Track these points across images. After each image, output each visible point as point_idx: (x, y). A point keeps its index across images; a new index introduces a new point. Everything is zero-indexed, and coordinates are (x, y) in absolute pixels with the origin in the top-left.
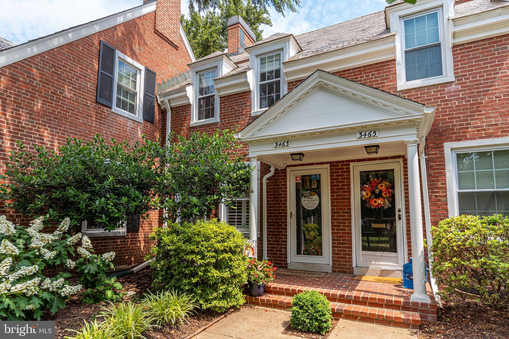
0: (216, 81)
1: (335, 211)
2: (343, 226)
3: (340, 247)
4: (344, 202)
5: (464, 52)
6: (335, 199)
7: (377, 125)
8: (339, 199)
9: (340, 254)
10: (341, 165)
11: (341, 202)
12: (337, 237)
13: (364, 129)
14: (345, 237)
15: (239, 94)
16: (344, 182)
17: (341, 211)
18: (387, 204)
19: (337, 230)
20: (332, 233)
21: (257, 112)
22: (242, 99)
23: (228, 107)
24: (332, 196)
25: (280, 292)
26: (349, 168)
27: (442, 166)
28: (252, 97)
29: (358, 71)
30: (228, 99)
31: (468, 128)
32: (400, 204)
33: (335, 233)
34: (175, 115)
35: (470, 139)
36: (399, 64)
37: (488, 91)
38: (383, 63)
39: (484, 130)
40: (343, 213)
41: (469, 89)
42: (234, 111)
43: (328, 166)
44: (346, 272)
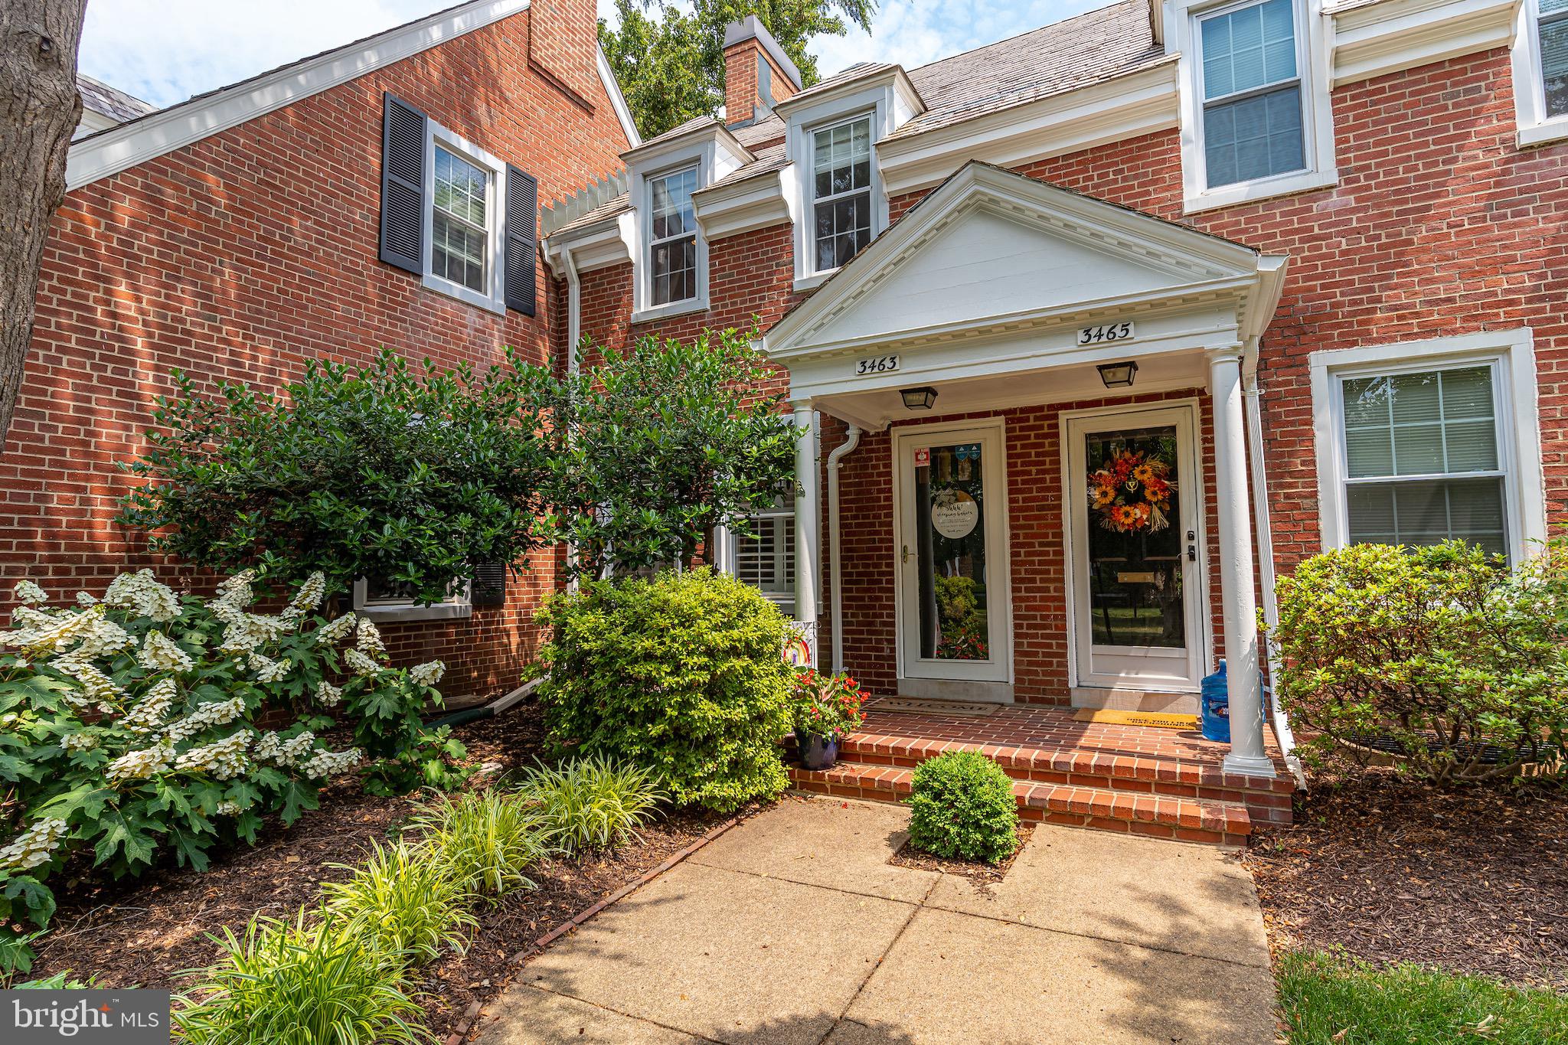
0: (699, 199)
1: (1021, 540)
2: (1042, 580)
3: (1036, 636)
4: (1044, 517)
5: (1364, 105)
6: (1021, 509)
7: (1131, 308)
8: (1031, 509)
9: (1036, 654)
10: (1036, 419)
11: (1036, 518)
12: (1027, 608)
13: (1096, 320)
14: (1048, 608)
15: (762, 231)
16: (1044, 463)
17: (1036, 541)
18: (1159, 521)
19: (1027, 590)
20: (1014, 599)
21: (810, 279)
22: (767, 245)
23: (731, 268)
24: (1011, 501)
25: (881, 757)
26: (1056, 426)
27: (1305, 416)
28: (795, 239)
29: (1079, 163)
30: (732, 246)
31: (1373, 311)
32: (1193, 520)
33: (1022, 599)
34: (590, 294)
35: (1380, 340)
36: (1188, 141)
37: (1428, 208)
38: (1144, 138)
39: (1417, 315)
40: (1041, 544)
41: (1377, 206)
42: (749, 278)
43: (1000, 421)
44: (1050, 702)
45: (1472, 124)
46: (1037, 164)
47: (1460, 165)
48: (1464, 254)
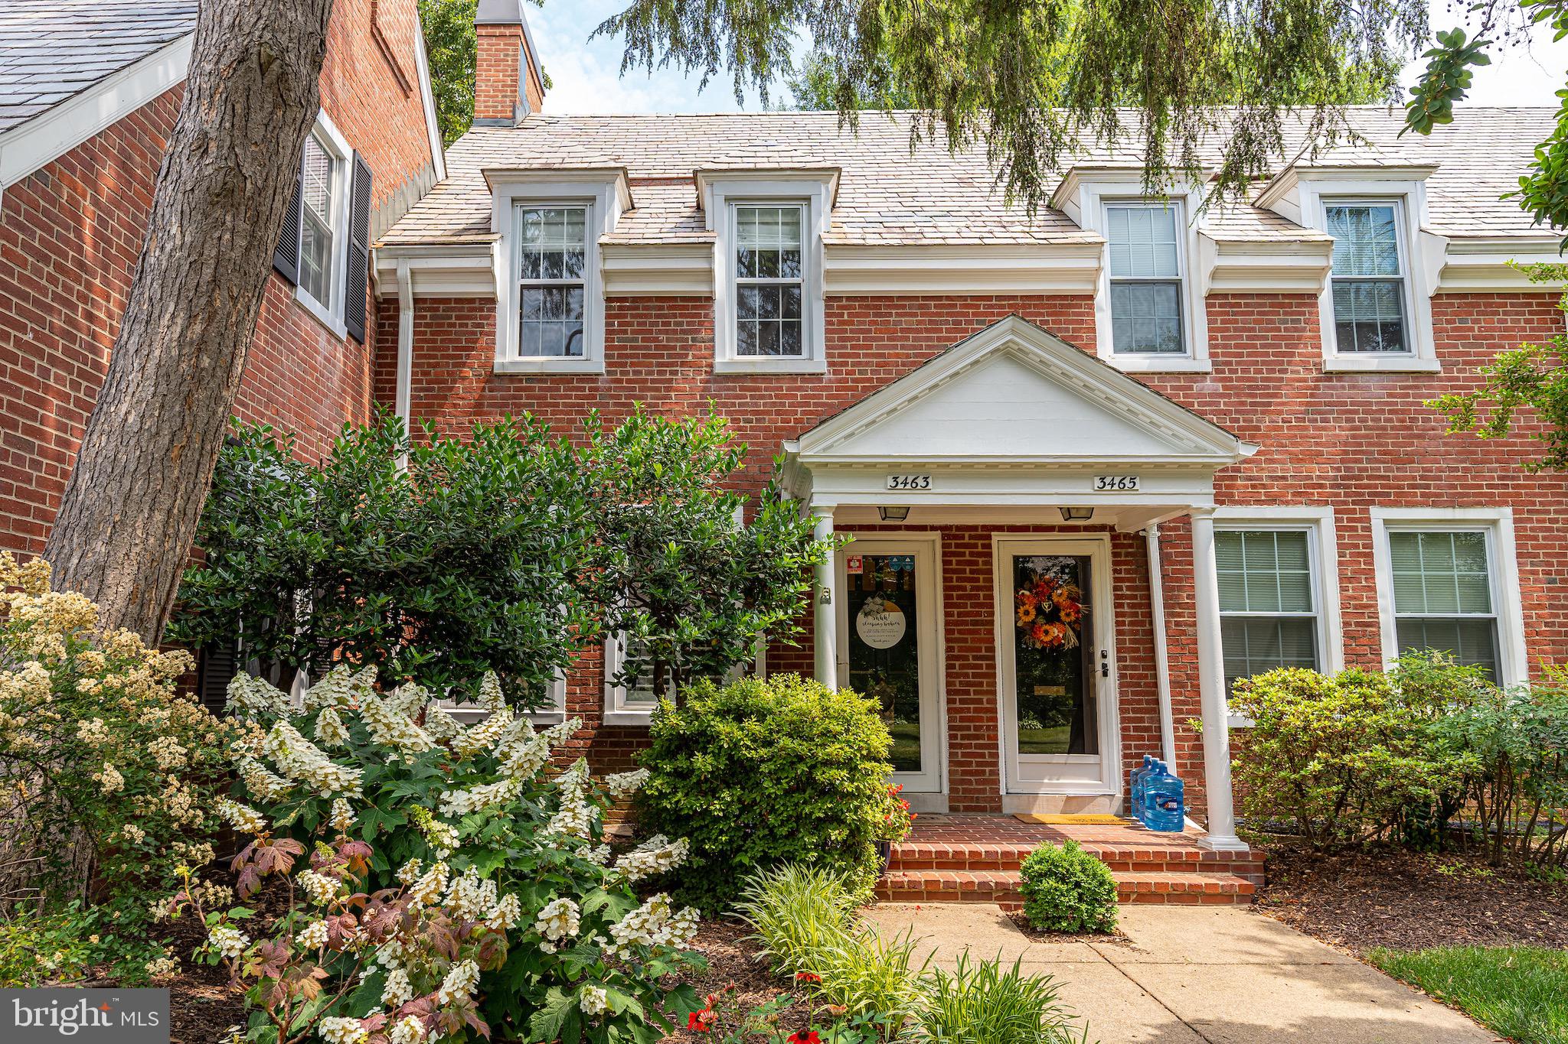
0: (607, 250)
1: (956, 653)
2: (975, 692)
3: (969, 746)
4: (977, 632)
5: (1227, 314)
6: (957, 623)
7: (1139, 466)
8: (965, 623)
9: (969, 763)
10: (971, 537)
11: (970, 632)
12: (962, 719)
13: (1110, 470)
14: (981, 719)
15: (674, 299)
16: (978, 580)
17: (970, 655)
18: (1072, 640)
19: (962, 701)
20: (949, 710)
21: (731, 363)
22: (682, 316)
23: (634, 332)
24: (947, 614)
26: (989, 546)
27: (1188, 557)
28: (717, 315)
30: (637, 308)
32: (1106, 639)
33: (957, 710)
34: (427, 325)
35: (1240, 503)
36: (1101, 310)
37: (1269, 404)
38: (1065, 297)
39: (1264, 486)
40: (975, 658)
41: (1237, 395)
42: (657, 348)
43: (936, 536)
44: (983, 810)
45: (1296, 346)
46: (973, 298)
47: (1289, 375)
48: (1294, 444)
